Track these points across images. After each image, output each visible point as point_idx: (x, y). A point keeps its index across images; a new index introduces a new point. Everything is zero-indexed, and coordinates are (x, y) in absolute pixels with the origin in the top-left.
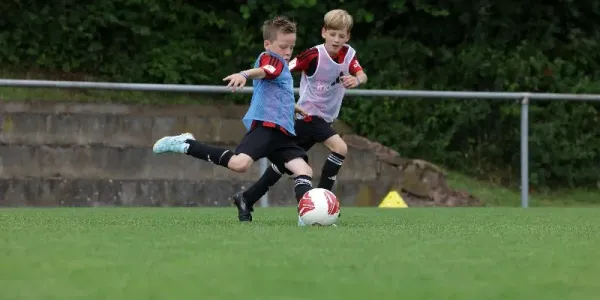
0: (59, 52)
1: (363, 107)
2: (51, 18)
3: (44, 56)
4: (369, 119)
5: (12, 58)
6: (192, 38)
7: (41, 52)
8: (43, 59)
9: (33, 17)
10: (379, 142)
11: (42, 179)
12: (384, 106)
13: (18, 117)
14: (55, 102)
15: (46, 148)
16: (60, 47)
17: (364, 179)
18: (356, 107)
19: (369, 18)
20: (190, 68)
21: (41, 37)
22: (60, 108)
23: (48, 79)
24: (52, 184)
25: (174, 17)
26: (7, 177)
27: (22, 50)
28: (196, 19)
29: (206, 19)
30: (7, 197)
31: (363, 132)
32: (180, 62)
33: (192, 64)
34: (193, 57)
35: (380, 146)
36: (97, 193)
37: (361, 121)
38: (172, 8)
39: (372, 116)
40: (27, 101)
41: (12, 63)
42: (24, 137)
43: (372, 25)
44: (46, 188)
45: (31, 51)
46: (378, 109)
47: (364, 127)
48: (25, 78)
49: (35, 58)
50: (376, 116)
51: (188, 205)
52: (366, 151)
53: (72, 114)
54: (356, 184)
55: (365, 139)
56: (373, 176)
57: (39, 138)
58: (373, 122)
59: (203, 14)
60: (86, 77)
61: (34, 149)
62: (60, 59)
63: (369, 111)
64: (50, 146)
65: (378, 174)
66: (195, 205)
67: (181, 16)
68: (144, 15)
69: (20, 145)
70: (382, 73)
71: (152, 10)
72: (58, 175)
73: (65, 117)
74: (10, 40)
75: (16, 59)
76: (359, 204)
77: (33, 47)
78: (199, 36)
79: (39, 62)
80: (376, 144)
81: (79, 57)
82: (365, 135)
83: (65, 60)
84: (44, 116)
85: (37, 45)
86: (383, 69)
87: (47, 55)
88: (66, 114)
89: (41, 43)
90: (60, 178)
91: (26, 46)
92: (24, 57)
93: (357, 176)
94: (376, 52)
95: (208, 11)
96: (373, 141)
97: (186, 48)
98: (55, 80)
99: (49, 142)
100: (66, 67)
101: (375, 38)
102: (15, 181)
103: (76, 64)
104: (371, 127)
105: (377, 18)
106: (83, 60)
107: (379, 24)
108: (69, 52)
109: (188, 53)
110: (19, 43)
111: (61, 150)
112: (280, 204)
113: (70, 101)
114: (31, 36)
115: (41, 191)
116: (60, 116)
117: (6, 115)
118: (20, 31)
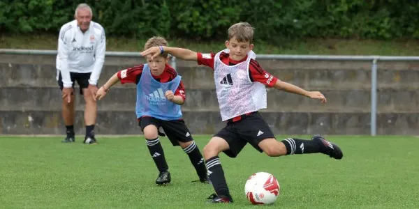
5: (398, 34)
7: (416, 29)
9: (412, 8)
21: (416, 20)
26: (395, 112)
27: (404, 29)
41: (398, 37)
42: (406, 85)
45: (410, 29)
49: (411, 33)
61: (413, 93)
74: (397, 23)
75: (401, 35)
77: (411, 26)
79: (414, 36)
85: (414, 25)
89: (416, 24)
91: (406, 26)
92: (405, 33)
102: (402, 115)
110: (402, 25)
114: (410, 20)
117: (396, 72)
118: (403, 17)
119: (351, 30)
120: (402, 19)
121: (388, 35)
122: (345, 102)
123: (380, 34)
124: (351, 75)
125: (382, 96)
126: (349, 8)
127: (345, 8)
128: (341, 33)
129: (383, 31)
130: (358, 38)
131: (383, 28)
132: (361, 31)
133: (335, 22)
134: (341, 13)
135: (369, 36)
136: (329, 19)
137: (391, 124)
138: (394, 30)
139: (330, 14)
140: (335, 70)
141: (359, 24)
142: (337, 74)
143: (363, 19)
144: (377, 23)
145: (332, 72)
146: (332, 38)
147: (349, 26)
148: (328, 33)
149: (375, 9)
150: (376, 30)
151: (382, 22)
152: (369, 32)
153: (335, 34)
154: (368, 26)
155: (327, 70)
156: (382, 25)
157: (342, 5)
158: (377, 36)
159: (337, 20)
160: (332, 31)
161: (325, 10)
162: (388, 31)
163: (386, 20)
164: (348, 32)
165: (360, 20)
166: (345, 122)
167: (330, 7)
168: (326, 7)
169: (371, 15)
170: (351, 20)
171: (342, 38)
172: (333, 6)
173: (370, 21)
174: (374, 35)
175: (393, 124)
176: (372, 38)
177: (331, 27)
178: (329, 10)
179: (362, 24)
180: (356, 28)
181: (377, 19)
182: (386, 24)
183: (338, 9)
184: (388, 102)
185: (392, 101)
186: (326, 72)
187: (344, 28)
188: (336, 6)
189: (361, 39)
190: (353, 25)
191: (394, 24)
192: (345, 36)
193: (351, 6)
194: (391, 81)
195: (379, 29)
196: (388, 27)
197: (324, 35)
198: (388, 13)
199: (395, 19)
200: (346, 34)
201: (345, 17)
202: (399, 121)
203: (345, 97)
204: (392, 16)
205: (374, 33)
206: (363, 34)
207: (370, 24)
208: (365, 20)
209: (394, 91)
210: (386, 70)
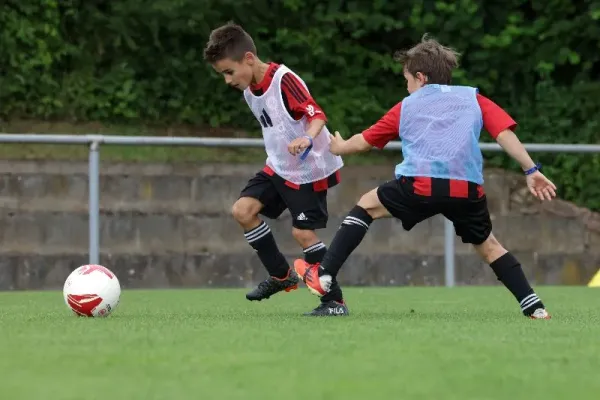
0: (206, 104)
1: (568, 165)
2: (197, 64)
3: (188, 108)
4: (575, 180)
5: (151, 111)
6: (363, 85)
7: (185, 104)
8: (187, 112)
9: (176, 62)
10: (587, 207)
11: (186, 255)
12: (592, 164)
13: (158, 181)
14: (201, 163)
15: (190, 218)
16: (208, 97)
17: (570, 252)
18: (560, 165)
19: (575, 59)
20: (360, 120)
21: (185, 86)
22: (207, 171)
23: (192, 135)
24: (198, 260)
25: (341, 61)
26: (145, 253)
27: (163, 103)
28: (367, 63)
29: (380, 63)
30: (145, 277)
31: (567, 195)
32: (349, 114)
33: (362, 115)
34: (364, 108)
35: (589, 213)
36: (251, 272)
37: (566, 182)
38: (339, 49)
39: (579, 176)
40: (169, 162)
41: (152, 118)
42: (165, 205)
43: (578, 67)
44: (191, 265)
45: (174, 103)
46: (585, 167)
47: (569, 189)
48: (166, 135)
49: (178, 110)
50: (584, 175)
51: (359, 285)
52: (572, 218)
53: (221, 177)
54: (560, 259)
55: (570, 205)
56: (580, 248)
57: (183, 205)
58: (580, 184)
59: (376, 56)
60: (238, 133)
61: (176, 219)
62: (207, 112)
63: (575, 170)
64: (196, 215)
65: (587, 247)
66: (366, 284)
67: (350, 59)
68: (306, 58)
69: (160, 214)
70: (591, 125)
71: (316, 53)
72: (205, 250)
73: (212, 181)
74: (150, 91)
75: (157, 114)
76: (565, 282)
77: (176, 98)
78: (372, 83)
79: (183, 116)
80: (584, 210)
81: (230, 109)
82: (570, 199)
83: (212, 113)
84: (189, 180)
85: (180, 96)
86: (592, 120)
87: (192, 106)
88: (213, 177)
89: (185, 93)
90: (207, 254)
91: (166, 97)
92: (165, 110)
93: (561, 249)
94: (583, 101)
95: (382, 52)
96: (581, 206)
97: (357, 97)
98: (200, 136)
99: (195, 210)
100: (214, 122)
101: (582, 82)
102: (155, 258)
103: (226, 118)
104: (577, 190)
105: (583, 60)
106: (234, 113)
107: (588, 65)
108: (218, 103)
109: (357, 102)
110: (159, 94)
111: (208, 220)
112: (469, 283)
113: (219, 162)
114: (173, 85)
115: (184, 268)
116: (207, 179)
117: (145, 179)
118: (160, 80)
119: (58, 103)
120: (158, 84)
121: (130, 114)
122: (44, 237)
123: (117, 110)
124: (58, 185)
125: (118, 225)
126: (55, 60)
127: (47, 60)
128: (40, 110)
129: (122, 105)
130: (75, 119)
131: (121, 100)
132: (80, 107)
133: (28, 87)
134: (40, 68)
135: (95, 115)
136: (14, 81)
137: (134, 276)
138: (143, 104)
139: (17, 70)
140: (26, 176)
141: (76, 92)
142: (28, 183)
143: (82, 83)
144: (110, 90)
145: (19, 179)
146: (24, 118)
147: (54, 96)
148: (14, 108)
149: (106, 65)
150: (108, 104)
151: (120, 89)
152: (96, 108)
153: (28, 111)
154: (92, 96)
155: (9, 174)
156: (119, 94)
157: (41, 55)
158: (111, 114)
159: (32, 82)
160: (22, 105)
161: (8, 63)
162: (131, 105)
163: (128, 85)
164: (53, 106)
165: (77, 84)
166: (43, 274)
167: (17, 59)
168: (8, 57)
169: (97, 75)
170: (60, 84)
171: (42, 118)
172: (22, 56)
173: (98, 86)
174: (105, 114)
175: (138, 276)
176: (102, 119)
177: (18, 96)
178: (14, 63)
179: (81, 91)
180: (71, 100)
181: (110, 83)
182: (127, 92)
183: (33, 62)
184: (130, 237)
185: (138, 232)
186: (6, 179)
187: (46, 100)
188: (30, 56)
189: (80, 121)
190: (63, 94)
191: (143, 93)
192: (47, 115)
193: (58, 56)
194: (136, 196)
195: (114, 102)
196: (132, 97)
197: (6, 112)
198: (132, 72)
199: (145, 82)
200: (51, 111)
201: (47, 79)
202: (150, 269)
203: (44, 225)
204: (138, 77)
205: (106, 108)
206: (83, 112)
207: (96, 92)
208: (88, 84)
209: (141, 214)
210: (126, 176)
